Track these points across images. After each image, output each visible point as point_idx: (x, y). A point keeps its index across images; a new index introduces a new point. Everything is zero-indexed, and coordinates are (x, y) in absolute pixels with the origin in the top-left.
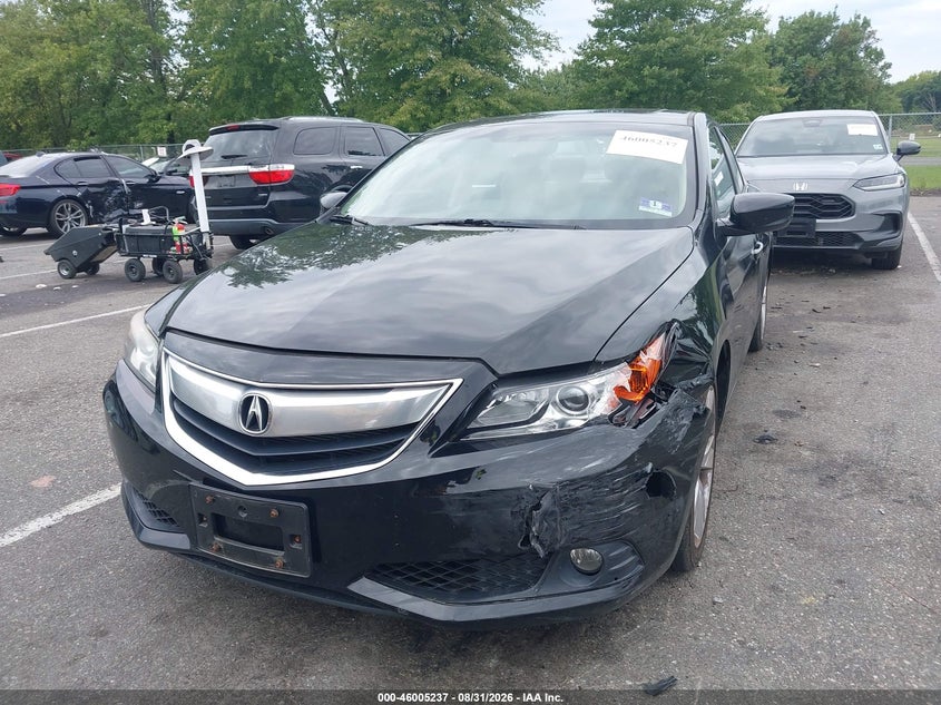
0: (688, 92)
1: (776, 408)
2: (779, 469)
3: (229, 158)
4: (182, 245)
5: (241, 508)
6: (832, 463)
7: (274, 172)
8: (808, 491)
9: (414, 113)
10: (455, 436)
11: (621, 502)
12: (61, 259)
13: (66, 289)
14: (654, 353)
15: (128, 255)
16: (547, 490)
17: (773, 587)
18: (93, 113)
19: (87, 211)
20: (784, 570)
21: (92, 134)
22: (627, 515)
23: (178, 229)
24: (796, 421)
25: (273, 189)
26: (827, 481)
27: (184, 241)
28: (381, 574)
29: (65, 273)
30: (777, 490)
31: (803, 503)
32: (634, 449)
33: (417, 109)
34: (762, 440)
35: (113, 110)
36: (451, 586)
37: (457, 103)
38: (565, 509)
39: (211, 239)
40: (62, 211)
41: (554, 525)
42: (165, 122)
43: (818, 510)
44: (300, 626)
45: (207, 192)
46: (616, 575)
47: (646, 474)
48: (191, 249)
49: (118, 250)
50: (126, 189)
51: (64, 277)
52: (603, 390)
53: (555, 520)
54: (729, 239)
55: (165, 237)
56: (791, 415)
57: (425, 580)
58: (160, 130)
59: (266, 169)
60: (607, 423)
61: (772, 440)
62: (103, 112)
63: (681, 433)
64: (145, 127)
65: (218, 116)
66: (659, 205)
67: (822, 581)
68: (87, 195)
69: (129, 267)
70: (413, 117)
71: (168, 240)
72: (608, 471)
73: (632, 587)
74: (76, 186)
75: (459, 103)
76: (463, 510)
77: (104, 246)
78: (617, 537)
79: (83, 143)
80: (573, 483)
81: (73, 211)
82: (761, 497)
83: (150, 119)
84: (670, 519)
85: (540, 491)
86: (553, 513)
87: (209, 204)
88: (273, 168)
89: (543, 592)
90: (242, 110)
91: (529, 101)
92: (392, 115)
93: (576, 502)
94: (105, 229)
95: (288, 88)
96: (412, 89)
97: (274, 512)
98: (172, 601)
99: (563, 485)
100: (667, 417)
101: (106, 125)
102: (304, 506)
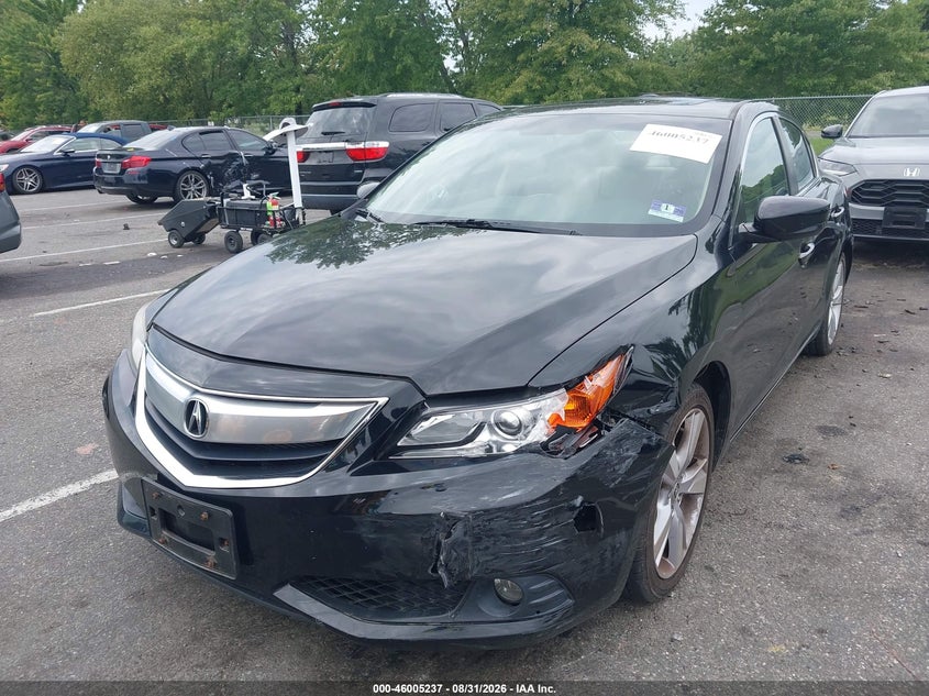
0: (824, 60)
1: (822, 422)
2: (800, 494)
3: (329, 135)
4: (275, 220)
5: (180, 507)
6: (863, 492)
7: (369, 149)
8: (824, 522)
9: (530, 84)
10: (382, 454)
11: (541, 536)
12: (172, 229)
13: (172, 258)
14: (602, 379)
15: (228, 227)
16: (460, 519)
17: (744, 629)
18: (231, 87)
19: (208, 181)
20: (763, 610)
21: (230, 106)
22: (549, 549)
23: (272, 204)
24: (840, 440)
25: (367, 166)
26: (851, 512)
27: (277, 216)
28: (305, 584)
29: (174, 242)
30: (788, 518)
31: (811, 536)
32: (559, 482)
33: (532, 80)
34: (791, 459)
35: (249, 84)
36: (371, 602)
37: (571, 75)
38: (478, 539)
39: (304, 215)
40: (186, 182)
41: (463, 554)
42: (294, 94)
43: (827, 546)
44: (256, 617)
45: (301, 168)
46: (539, 608)
47: (573, 508)
48: (284, 224)
49: (220, 223)
50: (245, 161)
51: (173, 246)
52: (539, 416)
53: (465, 550)
54: (754, 245)
55: (260, 212)
56: (836, 432)
57: (346, 594)
58: (289, 102)
59: (361, 146)
60: (539, 452)
61: (802, 460)
62: (240, 86)
63: (624, 466)
64: (275, 99)
65: (342, 89)
66: (672, 208)
67: (800, 627)
68: (209, 167)
69: (229, 239)
70: (529, 89)
71: (262, 214)
72: (527, 503)
73: (558, 621)
74: (200, 159)
75: (574, 74)
76: (375, 532)
77: (208, 219)
78: (537, 571)
79: (222, 114)
80: (487, 512)
81: (196, 181)
82: (768, 525)
83: (279, 92)
84: (608, 554)
85: (451, 520)
86: (463, 542)
87: (302, 179)
88: (369, 145)
89: (458, 619)
90: (364, 81)
91: (648, 72)
92: (507, 86)
93: (491, 534)
94: (209, 202)
95: (409, 60)
96: (528, 61)
97: (204, 515)
98: (153, 579)
99: (476, 514)
100: (607, 448)
101: (242, 98)
102: (229, 512)
